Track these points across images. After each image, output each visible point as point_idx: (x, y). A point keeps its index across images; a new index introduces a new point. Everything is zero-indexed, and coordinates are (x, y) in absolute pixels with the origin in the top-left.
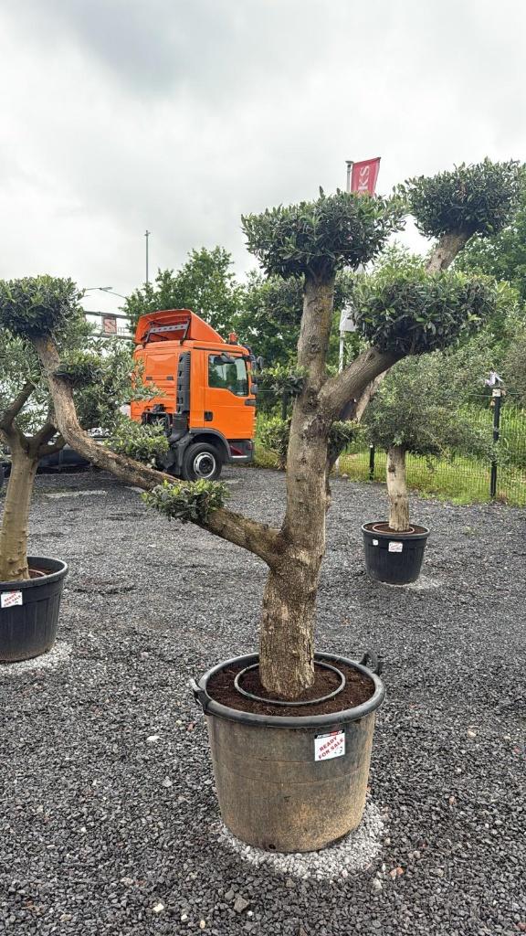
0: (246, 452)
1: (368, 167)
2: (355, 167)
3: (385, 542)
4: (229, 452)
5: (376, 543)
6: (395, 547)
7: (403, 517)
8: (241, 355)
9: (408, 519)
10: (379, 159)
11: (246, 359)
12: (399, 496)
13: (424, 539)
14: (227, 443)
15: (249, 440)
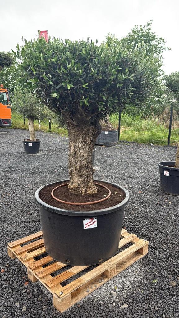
0: (9, 123)
1: (44, 33)
2: (40, 33)
3: (27, 143)
4: (2, 123)
5: (25, 144)
6: (30, 145)
7: (33, 137)
8: (5, 92)
9: (35, 137)
10: (47, 31)
11: (7, 93)
12: (32, 131)
13: (40, 142)
14: (2, 121)
15: (10, 119)
